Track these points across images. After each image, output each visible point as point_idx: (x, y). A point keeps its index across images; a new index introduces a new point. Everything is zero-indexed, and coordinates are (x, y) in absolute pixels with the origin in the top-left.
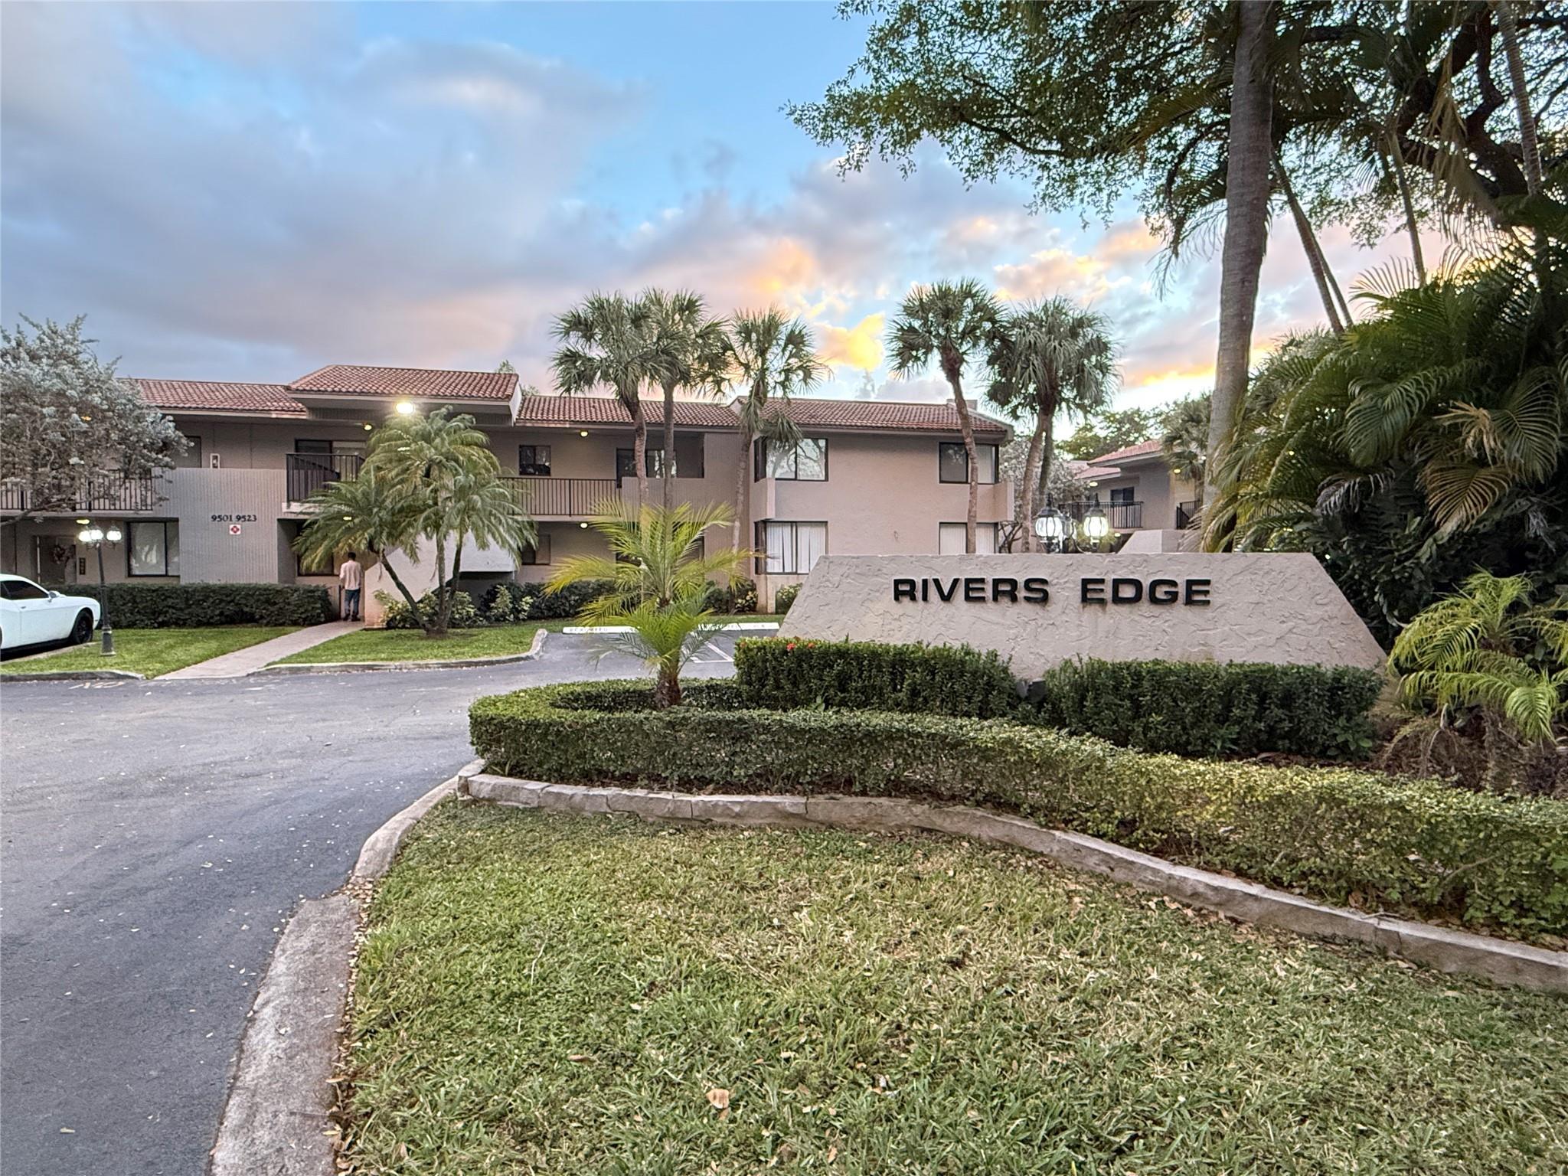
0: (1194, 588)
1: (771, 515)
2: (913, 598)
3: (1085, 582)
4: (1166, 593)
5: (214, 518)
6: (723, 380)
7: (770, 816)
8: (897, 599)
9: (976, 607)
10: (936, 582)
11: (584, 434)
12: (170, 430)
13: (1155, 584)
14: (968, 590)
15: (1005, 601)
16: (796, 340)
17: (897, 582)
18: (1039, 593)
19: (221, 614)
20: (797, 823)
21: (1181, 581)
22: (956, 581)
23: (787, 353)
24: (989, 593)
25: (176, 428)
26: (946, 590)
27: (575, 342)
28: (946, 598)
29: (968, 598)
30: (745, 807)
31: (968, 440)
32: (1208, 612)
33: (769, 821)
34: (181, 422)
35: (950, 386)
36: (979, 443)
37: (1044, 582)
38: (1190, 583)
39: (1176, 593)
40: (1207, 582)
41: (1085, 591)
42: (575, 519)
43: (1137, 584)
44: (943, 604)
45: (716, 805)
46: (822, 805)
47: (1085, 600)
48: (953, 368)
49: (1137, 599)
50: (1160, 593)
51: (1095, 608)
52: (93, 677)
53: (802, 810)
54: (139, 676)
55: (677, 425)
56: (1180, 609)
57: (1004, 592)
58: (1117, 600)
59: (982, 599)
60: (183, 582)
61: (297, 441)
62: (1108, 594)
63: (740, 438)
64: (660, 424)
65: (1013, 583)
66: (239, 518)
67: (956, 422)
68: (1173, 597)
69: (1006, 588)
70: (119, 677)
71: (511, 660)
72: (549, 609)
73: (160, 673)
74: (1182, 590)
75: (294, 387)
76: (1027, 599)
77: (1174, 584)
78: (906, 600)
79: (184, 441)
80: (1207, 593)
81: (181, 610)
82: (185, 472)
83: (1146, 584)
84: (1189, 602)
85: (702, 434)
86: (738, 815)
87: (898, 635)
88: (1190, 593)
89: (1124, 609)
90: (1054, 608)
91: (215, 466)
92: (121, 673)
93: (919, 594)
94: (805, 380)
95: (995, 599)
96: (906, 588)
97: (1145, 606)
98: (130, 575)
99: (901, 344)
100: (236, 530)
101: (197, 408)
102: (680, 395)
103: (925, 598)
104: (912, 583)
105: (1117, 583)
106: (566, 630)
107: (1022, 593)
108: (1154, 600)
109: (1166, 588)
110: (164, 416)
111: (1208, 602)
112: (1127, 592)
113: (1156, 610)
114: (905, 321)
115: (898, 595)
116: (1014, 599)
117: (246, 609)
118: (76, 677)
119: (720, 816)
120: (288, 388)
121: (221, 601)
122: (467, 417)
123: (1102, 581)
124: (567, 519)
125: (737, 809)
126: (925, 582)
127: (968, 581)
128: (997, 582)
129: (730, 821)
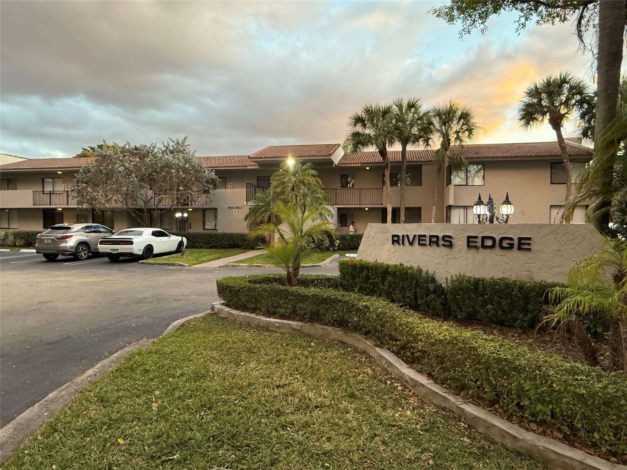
0: (522, 242)
1: (451, 202)
2: (399, 244)
3: (469, 237)
4: (508, 244)
5: (229, 208)
6: (430, 138)
7: (288, 329)
8: (393, 243)
9: (423, 249)
10: (407, 236)
11: (368, 168)
12: (213, 175)
13: (502, 239)
14: (419, 240)
15: (435, 246)
16: (465, 116)
17: (393, 236)
18: (448, 241)
19: (229, 244)
20: (298, 333)
21: (515, 238)
22: (415, 236)
23: (461, 123)
24: (428, 242)
25: (216, 175)
26: (411, 240)
27: (359, 128)
28: (411, 244)
29: (419, 244)
30: (280, 324)
31: (565, 160)
32: (530, 255)
33: (288, 331)
34: (218, 172)
35: (554, 132)
36: (571, 161)
37: (450, 237)
38: (520, 239)
39: (513, 244)
40: (530, 239)
41: (469, 242)
42: (362, 206)
43: (493, 239)
44: (410, 246)
45: (271, 322)
46: (307, 327)
47: (468, 246)
48: (556, 123)
49: (493, 247)
50: (505, 244)
51: (473, 251)
52: (173, 265)
53: (299, 328)
54: (186, 265)
55: (407, 162)
56: (515, 252)
57: (434, 242)
58: (484, 247)
59: (425, 245)
60: (218, 232)
61: (258, 178)
62: (479, 244)
63: (436, 167)
64: (399, 162)
65: (437, 237)
66: (236, 208)
67: (558, 150)
68: (511, 246)
69: (435, 240)
70: (180, 265)
71: (312, 266)
72: (349, 246)
73: (194, 264)
74: (516, 242)
75: (251, 156)
76: (443, 245)
77: (511, 239)
78: (396, 244)
79: (218, 179)
80: (529, 244)
81: (216, 242)
82: (220, 191)
83: (498, 239)
84: (519, 249)
85: (421, 165)
86: (278, 327)
87: (394, 260)
88: (520, 243)
89: (487, 251)
90: (455, 250)
91: (230, 188)
92: (181, 264)
93: (401, 242)
94: (469, 136)
95: (430, 245)
96: (396, 239)
97: (497, 250)
98: (204, 229)
99: (524, 113)
100: (235, 212)
101: (224, 167)
102: (410, 148)
103: (403, 244)
104: (398, 236)
105: (484, 238)
106: (347, 255)
107: (441, 242)
108: (502, 247)
109: (509, 242)
110: (212, 170)
111: (530, 249)
112: (489, 243)
113: (503, 252)
114: (527, 100)
115: (393, 242)
116: (438, 245)
117: (236, 243)
118: (169, 265)
119: (272, 327)
120: (249, 157)
121: (229, 239)
122: (309, 164)
123: (476, 237)
124: (359, 206)
125: (277, 325)
126: (403, 236)
127: (420, 236)
128: (431, 237)
129: (276, 329)
